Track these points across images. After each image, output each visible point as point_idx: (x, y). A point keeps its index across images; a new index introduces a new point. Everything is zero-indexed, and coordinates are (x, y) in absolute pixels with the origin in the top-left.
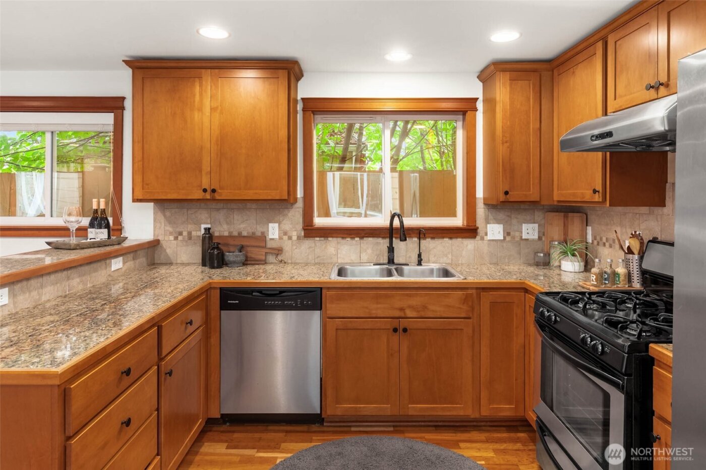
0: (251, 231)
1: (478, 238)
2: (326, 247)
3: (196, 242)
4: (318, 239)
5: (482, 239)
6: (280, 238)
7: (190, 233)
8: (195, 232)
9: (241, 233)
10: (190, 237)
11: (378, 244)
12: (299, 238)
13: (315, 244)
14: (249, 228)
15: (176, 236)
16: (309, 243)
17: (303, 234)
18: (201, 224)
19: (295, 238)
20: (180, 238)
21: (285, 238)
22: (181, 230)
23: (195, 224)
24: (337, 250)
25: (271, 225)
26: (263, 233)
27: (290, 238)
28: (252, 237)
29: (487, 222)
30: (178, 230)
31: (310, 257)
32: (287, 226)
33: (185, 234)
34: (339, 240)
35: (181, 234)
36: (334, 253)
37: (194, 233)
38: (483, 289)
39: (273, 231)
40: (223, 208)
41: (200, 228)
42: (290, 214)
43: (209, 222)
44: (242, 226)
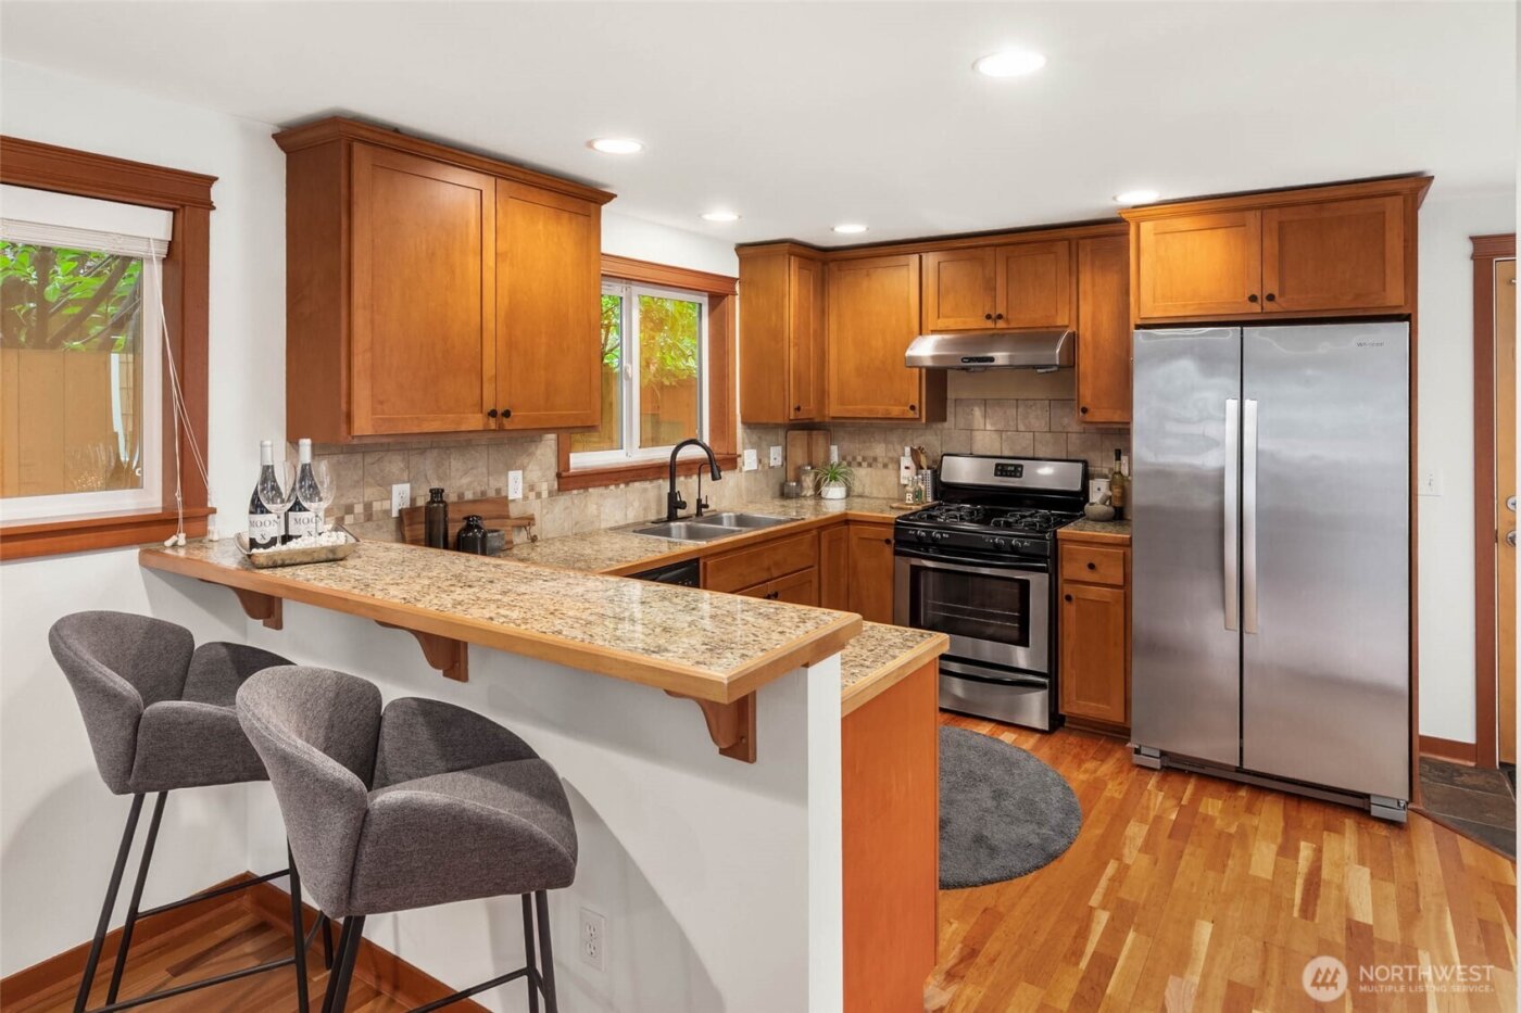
0: (479, 489)
1: (738, 470)
2: (586, 506)
3: (380, 523)
4: (575, 492)
5: (741, 470)
6: (525, 498)
7: (368, 507)
8: (379, 503)
9: (463, 494)
10: (369, 515)
11: (645, 490)
12: (551, 494)
13: (573, 503)
14: (476, 483)
15: (339, 515)
16: (564, 500)
17: (556, 487)
18: (390, 484)
19: (545, 494)
20: (349, 519)
21: (532, 495)
22: (349, 501)
23: (379, 485)
24: (599, 506)
25: (512, 474)
26: (498, 491)
27: (539, 495)
28: (482, 499)
29: (744, 449)
30: (344, 501)
31: (566, 525)
32: (535, 473)
33: (359, 509)
34: (601, 490)
35: (349, 510)
36: (595, 512)
37: (377, 506)
38: (822, 527)
39: (515, 486)
40: (431, 448)
41: (390, 492)
42: (539, 452)
43: (406, 478)
44: (465, 481)
